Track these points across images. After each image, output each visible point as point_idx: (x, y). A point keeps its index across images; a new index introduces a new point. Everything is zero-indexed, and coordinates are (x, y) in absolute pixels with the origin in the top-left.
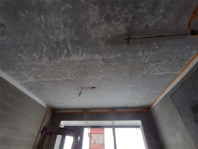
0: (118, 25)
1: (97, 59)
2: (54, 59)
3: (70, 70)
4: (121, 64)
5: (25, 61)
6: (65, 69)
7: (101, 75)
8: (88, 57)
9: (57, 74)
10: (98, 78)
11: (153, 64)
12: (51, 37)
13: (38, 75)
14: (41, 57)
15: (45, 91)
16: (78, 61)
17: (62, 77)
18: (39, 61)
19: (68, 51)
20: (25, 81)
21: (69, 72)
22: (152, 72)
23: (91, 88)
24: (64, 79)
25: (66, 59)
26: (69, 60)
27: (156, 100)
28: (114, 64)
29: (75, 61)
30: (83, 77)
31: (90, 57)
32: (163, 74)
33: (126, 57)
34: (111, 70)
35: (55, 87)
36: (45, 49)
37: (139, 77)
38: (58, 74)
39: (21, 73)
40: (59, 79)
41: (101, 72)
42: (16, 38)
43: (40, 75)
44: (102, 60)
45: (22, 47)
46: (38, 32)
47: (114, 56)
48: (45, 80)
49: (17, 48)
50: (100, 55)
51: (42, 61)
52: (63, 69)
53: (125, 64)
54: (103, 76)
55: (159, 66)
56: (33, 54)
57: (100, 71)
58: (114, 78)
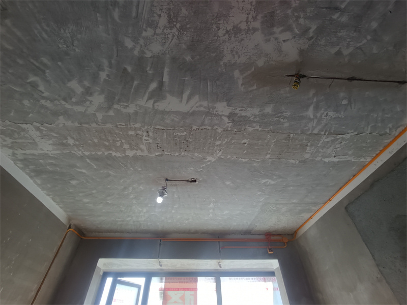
0: (284, 41)
1: (220, 113)
2: (119, 101)
3: (151, 134)
4: (267, 130)
5: (44, 98)
6: (140, 129)
7: (218, 151)
8: (201, 106)
9: (118, 141)
10: (209, 158)
11: (327, 137)
12: (129, 43)
13: (66, 138)
14: (88, 92)
15: (74, 182)
16: (177, 113)
17: (126, 148)
18: (80, 103)
19: (161, 84)
20: (28, 152)
21: (147, 138)
22: (320, 155)
23: (188, 181)
24: (130, 153)
25: (150, 104)
26: (156, 107)
27: (311, 218)
28: (253, 129)
29: (169, 113)
30: (177, 154)
31: (205, 107)
32: (339, 161)
33: (280, 117)
34: (242, 142)
35: (102, 172)
36: (106, 73)
37: (293, 164)
38: (118, 139)
39: (24, 130)
40: (118, 155)
41: (220, 144)
42: (36, 32)
43: (73, 138)
44: (231, 116)
45: (45, 60)
46: (100, 26)
47: (256, 111)
48: (82, 153)
49: (32, 60)
50: (229, 105)
51: (88, 103)
52: (135, 129)
53: (273, 133)
54: (221, 155)
55: (337, 142)
56: (69, 80)
57: (218, 142)
58: (244, 160)
